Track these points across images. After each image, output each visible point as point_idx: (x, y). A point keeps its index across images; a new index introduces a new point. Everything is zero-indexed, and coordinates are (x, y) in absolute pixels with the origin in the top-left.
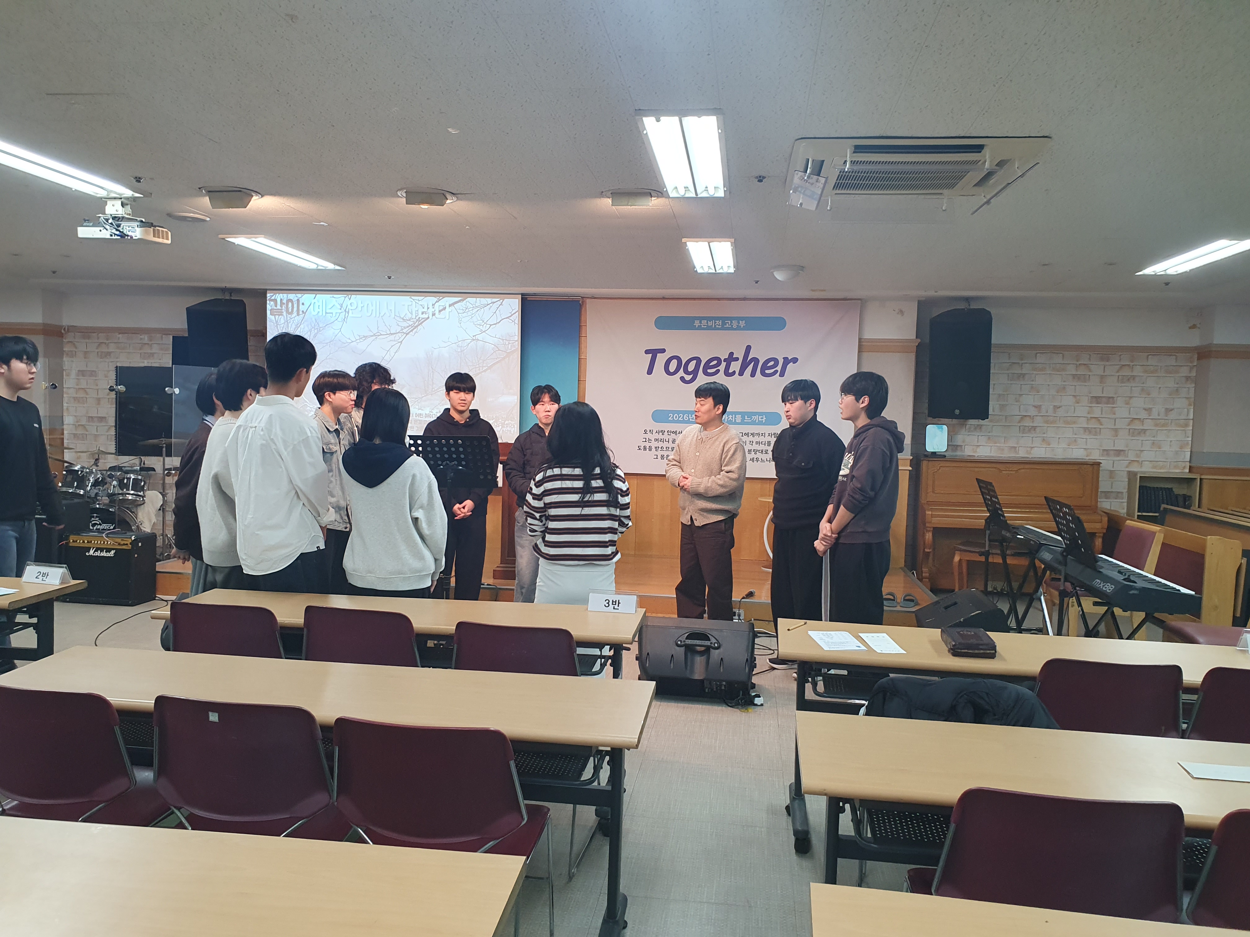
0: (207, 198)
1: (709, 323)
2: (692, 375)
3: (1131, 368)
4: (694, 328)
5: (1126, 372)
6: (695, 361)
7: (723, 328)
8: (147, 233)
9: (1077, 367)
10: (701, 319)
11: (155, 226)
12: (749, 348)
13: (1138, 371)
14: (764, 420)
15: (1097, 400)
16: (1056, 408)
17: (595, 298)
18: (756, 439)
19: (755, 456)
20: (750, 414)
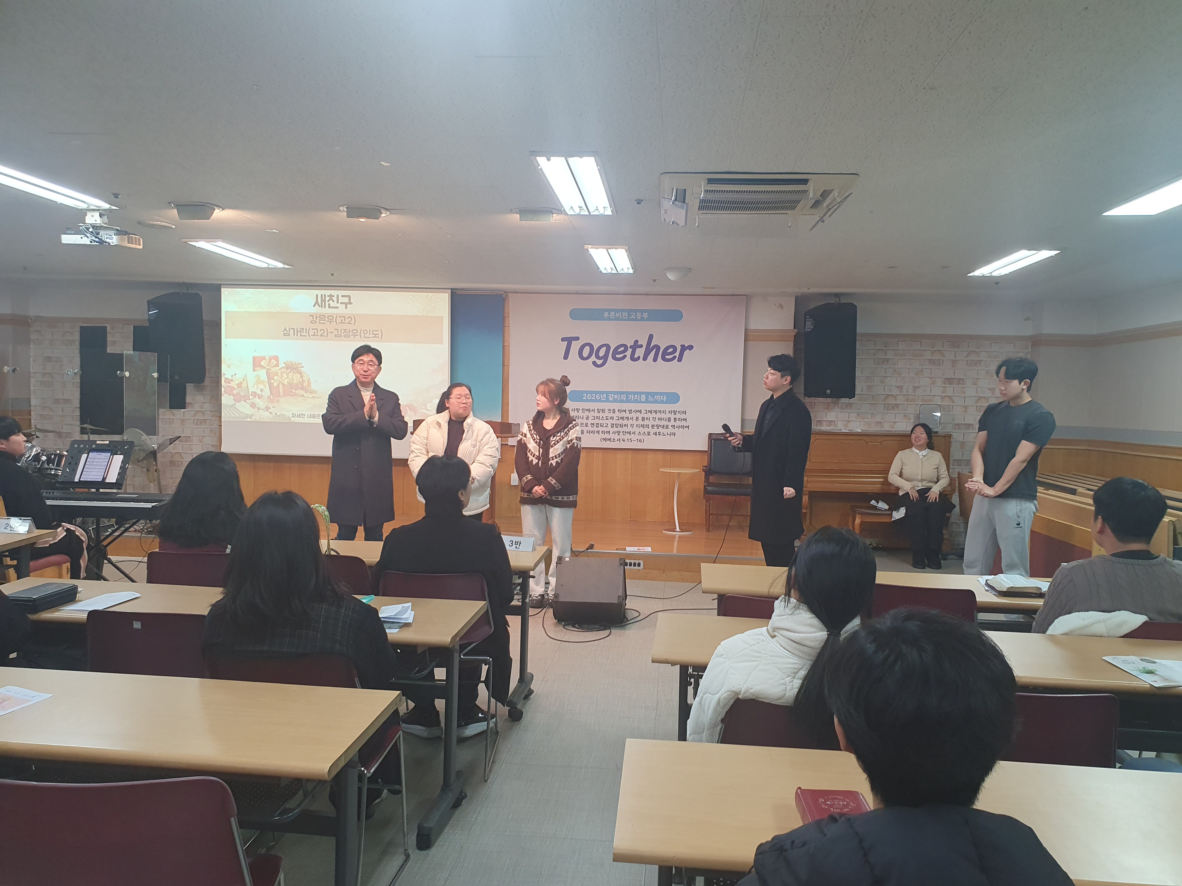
0: (176, 211)
1: (617, 314)
2: (603, 360)
3: (978, 353)
4: (604, 319)
5: (974, 357)
6: (604, 349)
7: (629, 319)
8: (122, 240)
9: (933, 352)
10: (609, 311)
11: (129, 234)
12: (651, 337)
14: (665, 399)
15: (950, 381)
17: (517, 293)
18: (658, 415)
19: (658, 431)
20: (653, 394)
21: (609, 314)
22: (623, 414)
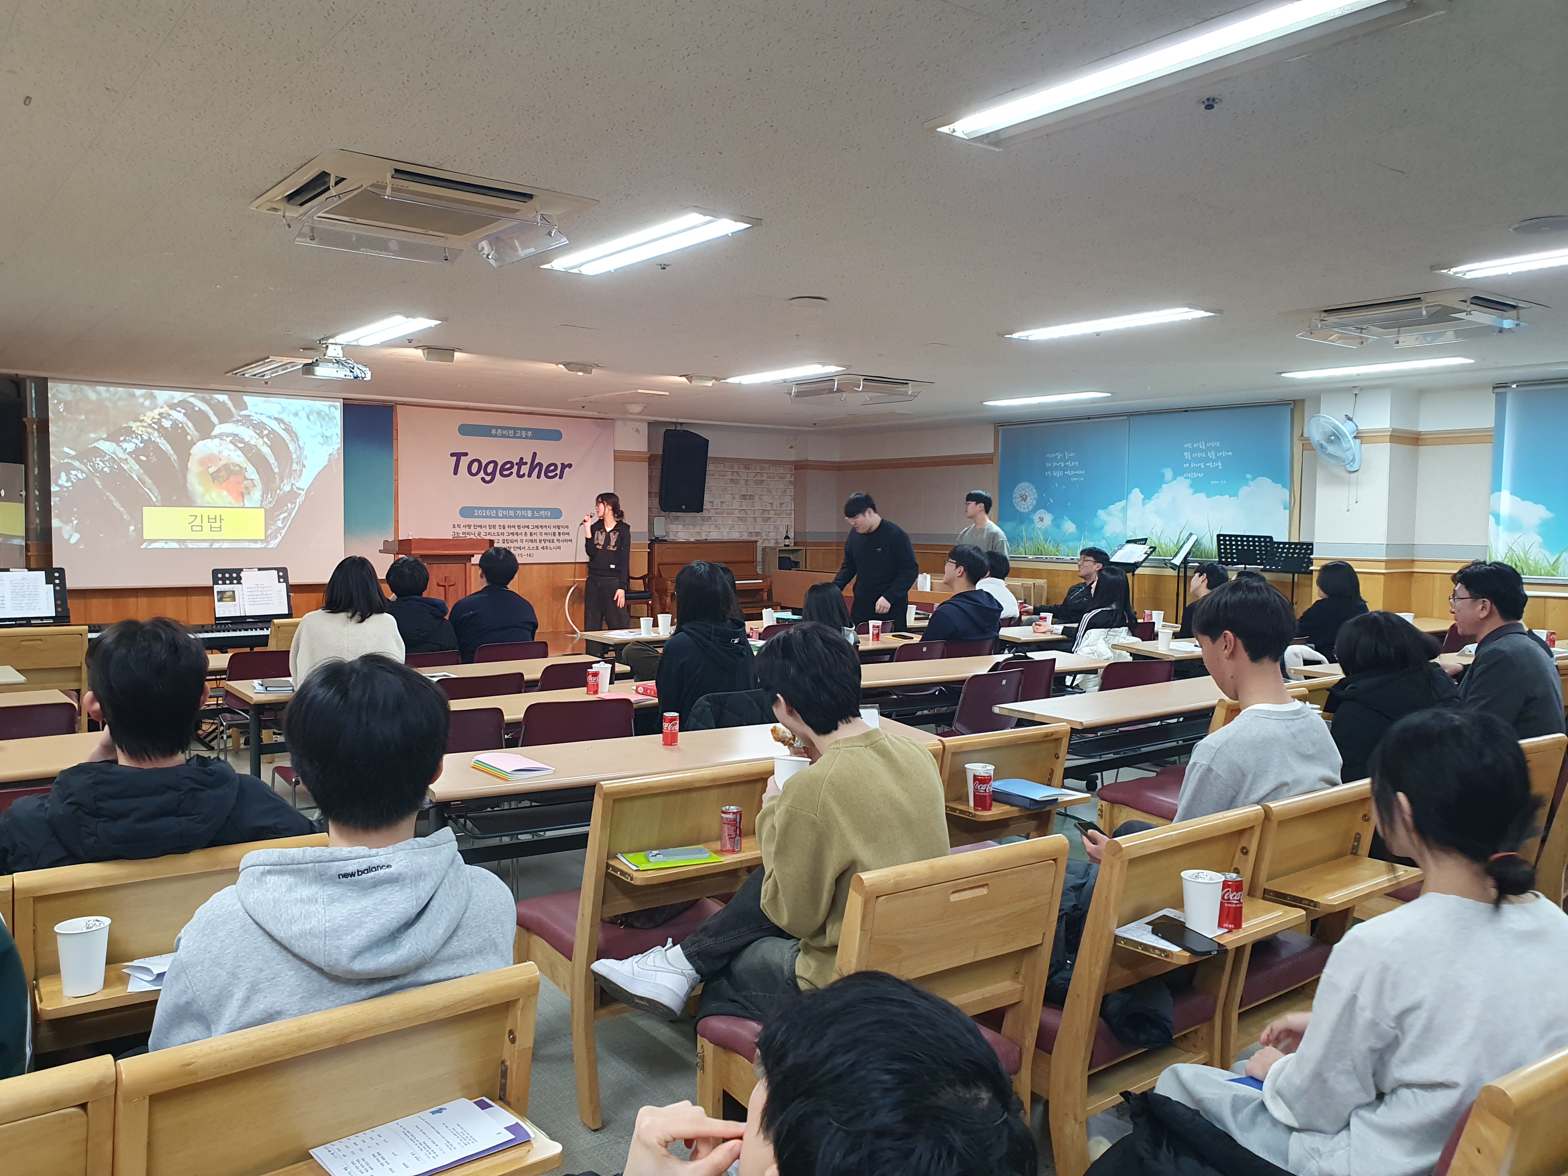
1: (504, 432)
2: (490, 477)
3: (761, 474)
4: (492, 436)
5: (759, 478)
6: (492, 465)
7: (515, 437)
9: (733, 473)
10: (497, 428)
12: (535, 454)
13: (765, 477)
14: (549, 514)
15: (744, 497)
16: (722, 503)
17: (407, 405)
18: (544, 530)
19: (545, 545)
20: (539, 510)
21: (497, 431)
22: (512, 530)
